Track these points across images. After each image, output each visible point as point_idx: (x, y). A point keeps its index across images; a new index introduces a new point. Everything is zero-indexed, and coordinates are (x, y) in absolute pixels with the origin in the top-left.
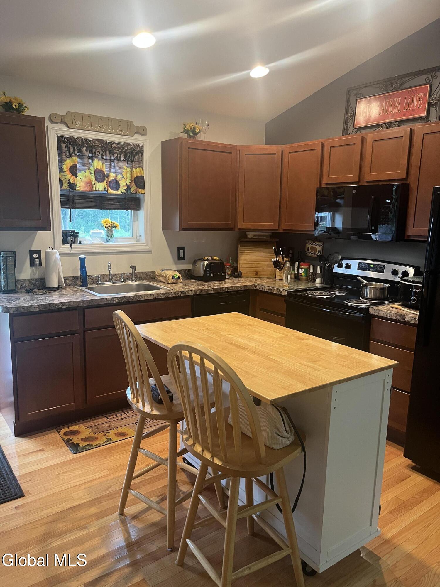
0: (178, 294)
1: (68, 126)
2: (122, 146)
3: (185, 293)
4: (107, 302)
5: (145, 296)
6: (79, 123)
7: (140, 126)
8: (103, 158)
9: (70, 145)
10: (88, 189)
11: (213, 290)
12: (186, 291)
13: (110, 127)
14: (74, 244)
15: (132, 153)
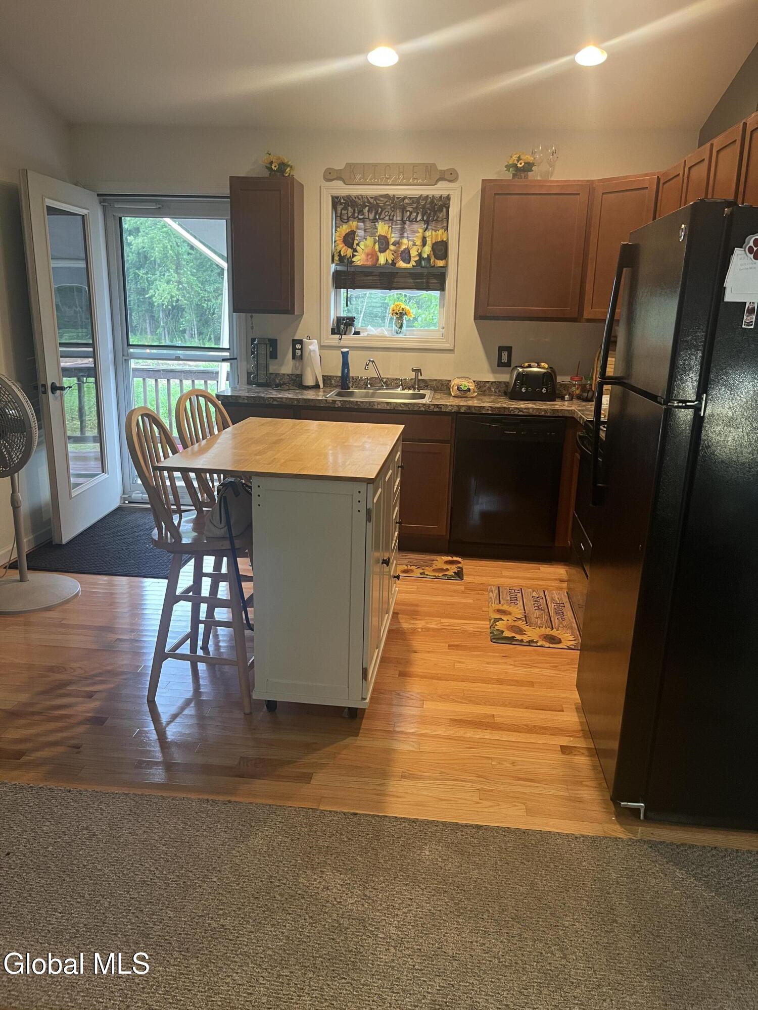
0: (429, 407)
1: (345, 183)
2: (416, 200)
3: (441, 408)
4: (327, 405)
5: (378, 404)
6: (358, 177)
7: (445, 169)
8: (391, 220)
9: (349, 206)
10: (369, 263)
11: (490, 409)
12: (443, 405)
13: (401, 176)
14: (345, 334)
15: (433, 208)
